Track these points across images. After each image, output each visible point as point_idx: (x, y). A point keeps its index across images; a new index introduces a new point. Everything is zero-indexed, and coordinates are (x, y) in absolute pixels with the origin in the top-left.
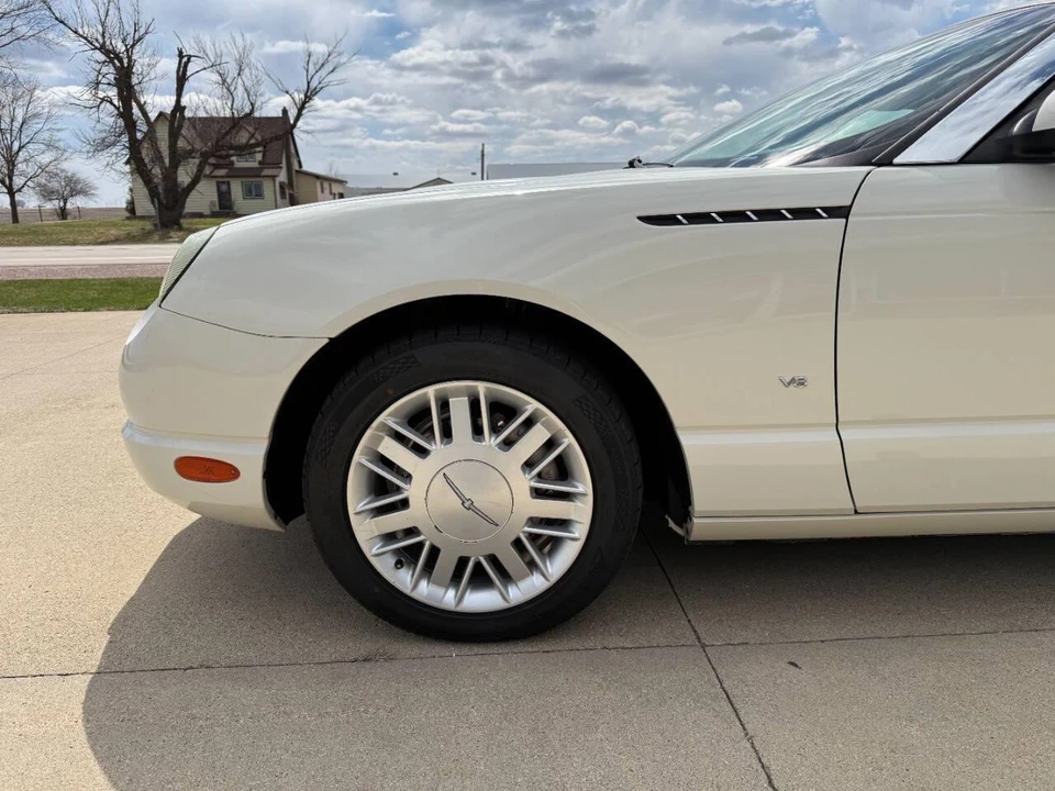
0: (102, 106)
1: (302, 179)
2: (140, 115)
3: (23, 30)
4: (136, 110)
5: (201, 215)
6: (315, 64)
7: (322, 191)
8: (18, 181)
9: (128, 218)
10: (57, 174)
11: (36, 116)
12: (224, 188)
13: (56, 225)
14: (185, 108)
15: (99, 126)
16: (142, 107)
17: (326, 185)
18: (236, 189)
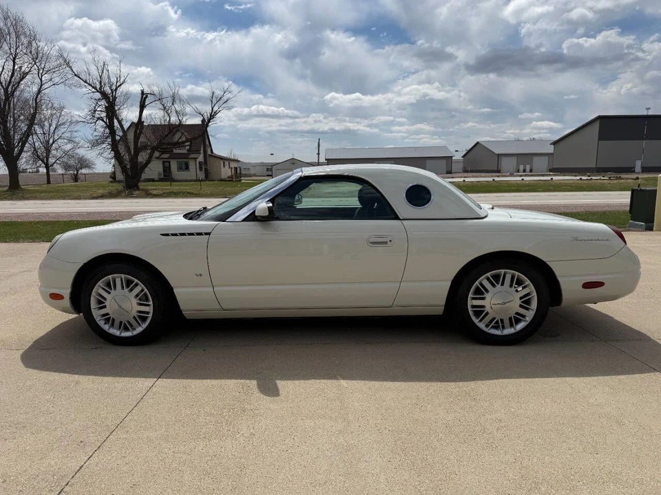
0: (98, 122)
1: (213, 160)
2: (119, 126)
3: (57, 80)
4: (116, 123)
5: (153, 180)
6: (216, 98)
7: (224, 166)
8: (51, 160)
9: (111, 182)
10: (73, 156)
11: (63, 124)
12: (167, 164)
13: (71, 186)
14: (143, 122)
15: (95, 133)
16: (120, 122)
17: (227, 163)
18: (174, 165)
